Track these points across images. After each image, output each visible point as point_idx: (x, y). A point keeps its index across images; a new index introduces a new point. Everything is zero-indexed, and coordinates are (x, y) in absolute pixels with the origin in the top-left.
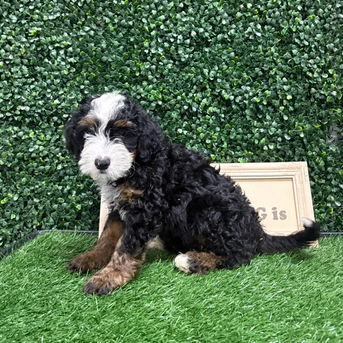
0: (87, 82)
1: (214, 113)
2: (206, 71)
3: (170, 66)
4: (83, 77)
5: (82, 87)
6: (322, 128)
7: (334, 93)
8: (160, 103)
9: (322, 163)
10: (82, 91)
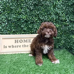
0: (7, 14)
2: (37, 12)
3: (28, 10)
4: (5, 12)
5: (5, 15)
6: (61, 26)
9: (61, 34)
10: (5, 16)
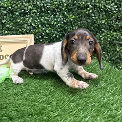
1: (34, 12)
7: (84, 3)
8: (10, 8)
